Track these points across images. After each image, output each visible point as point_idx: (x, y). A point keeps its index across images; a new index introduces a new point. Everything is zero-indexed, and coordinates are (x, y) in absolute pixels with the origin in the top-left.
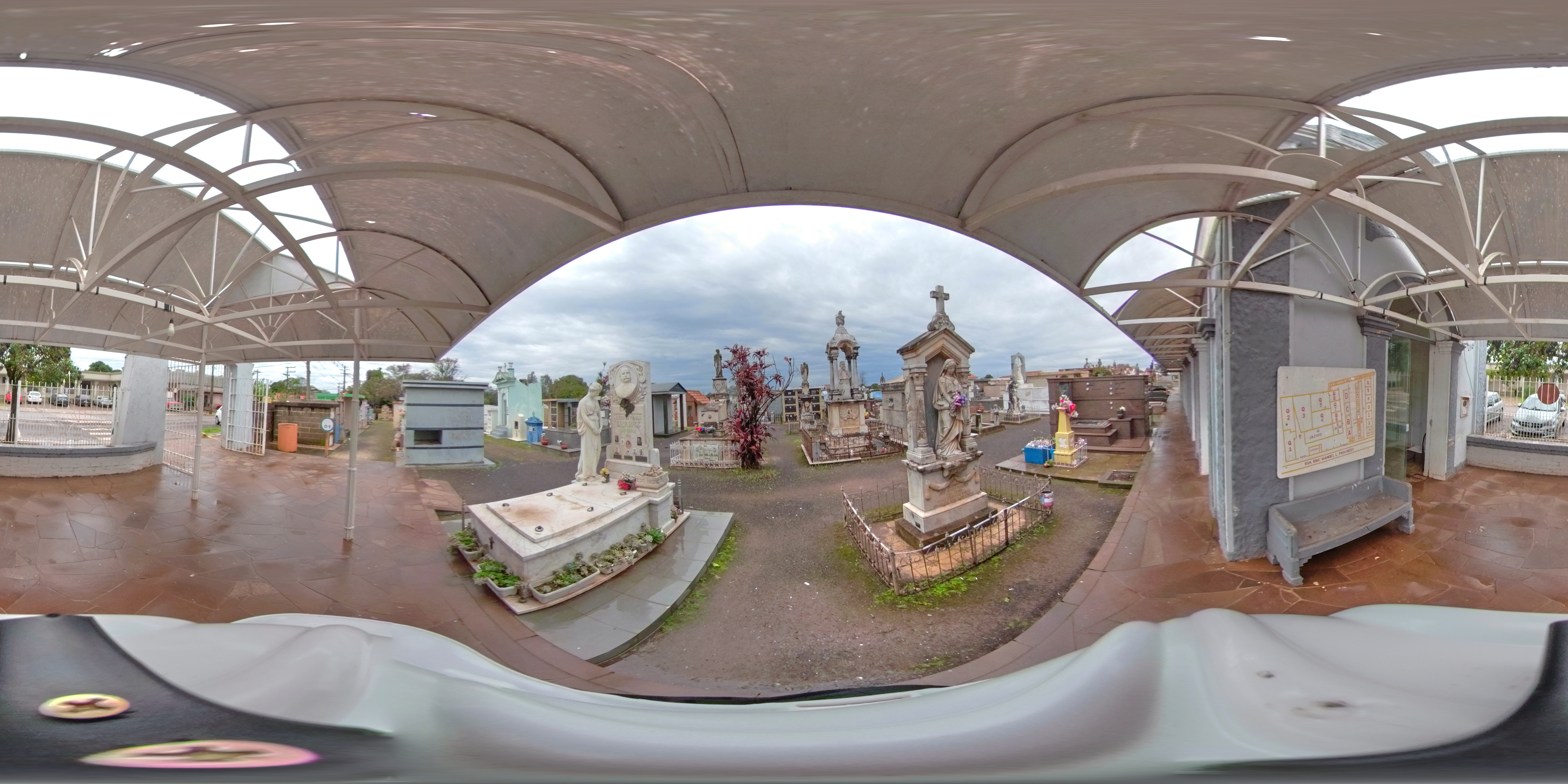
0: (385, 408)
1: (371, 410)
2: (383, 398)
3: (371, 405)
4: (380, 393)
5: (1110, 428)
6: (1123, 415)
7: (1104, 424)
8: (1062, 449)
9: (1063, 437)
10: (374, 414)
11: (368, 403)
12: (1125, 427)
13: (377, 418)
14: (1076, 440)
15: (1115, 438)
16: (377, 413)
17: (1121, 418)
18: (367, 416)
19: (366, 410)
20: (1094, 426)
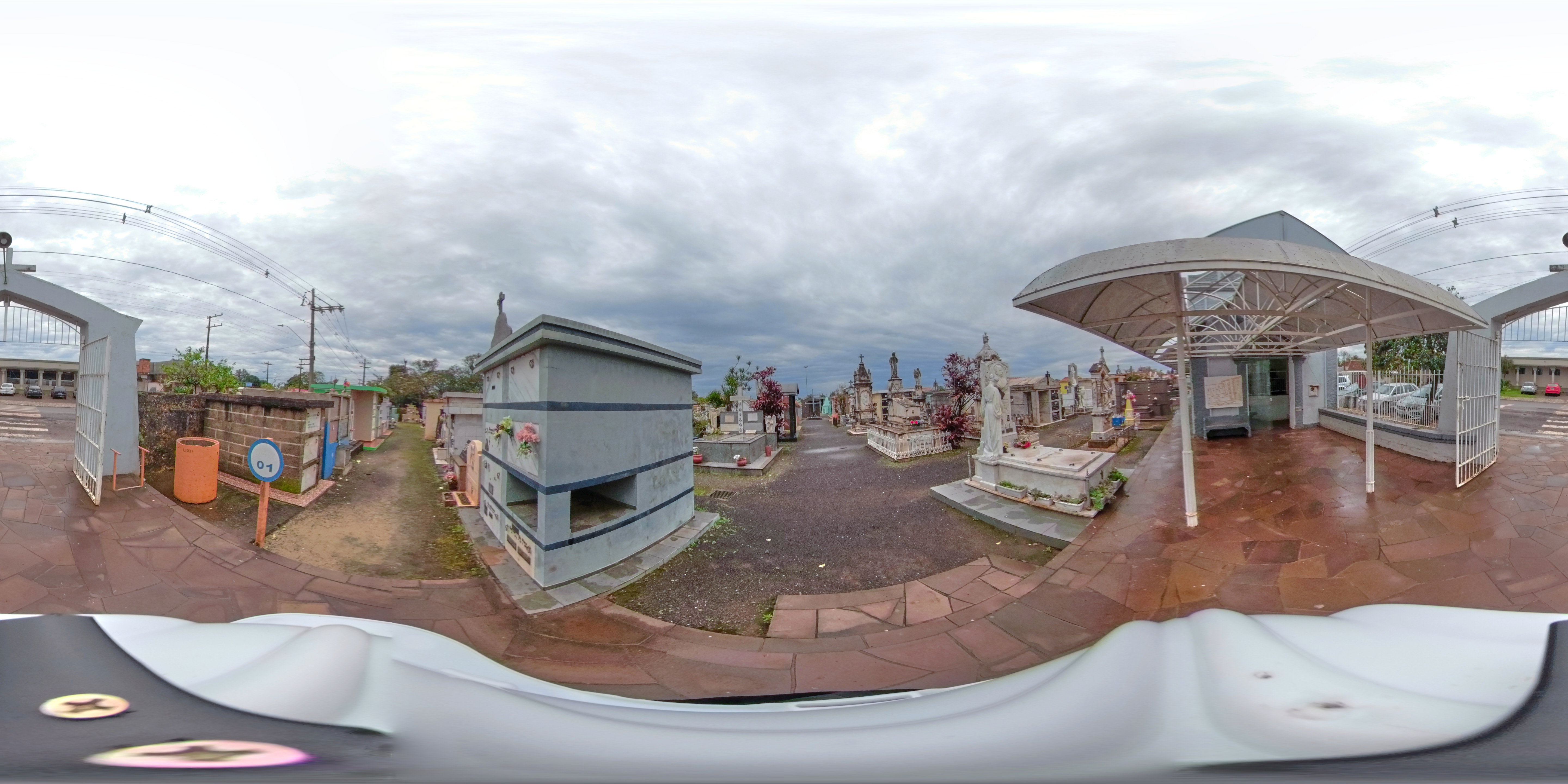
0: (411, 408)
1: (394, 409)
2: (407, 396)
3: (393, 404)
4: (405, 389)
5: (1149, 410)
6: (1156, 402)
7: (1146, 407)
8: (1129, 418)
9: (1129, 411)
10: (397, 415)
11: (391, 401)
12: (1157, 409)
13: (400, 419)
14: (1135, 414)
15: (1152, 415)
16: (401, 413)
17: (1154, 404)
18: (389, 417)
19: (389, 410)
20: (1140, 408)
